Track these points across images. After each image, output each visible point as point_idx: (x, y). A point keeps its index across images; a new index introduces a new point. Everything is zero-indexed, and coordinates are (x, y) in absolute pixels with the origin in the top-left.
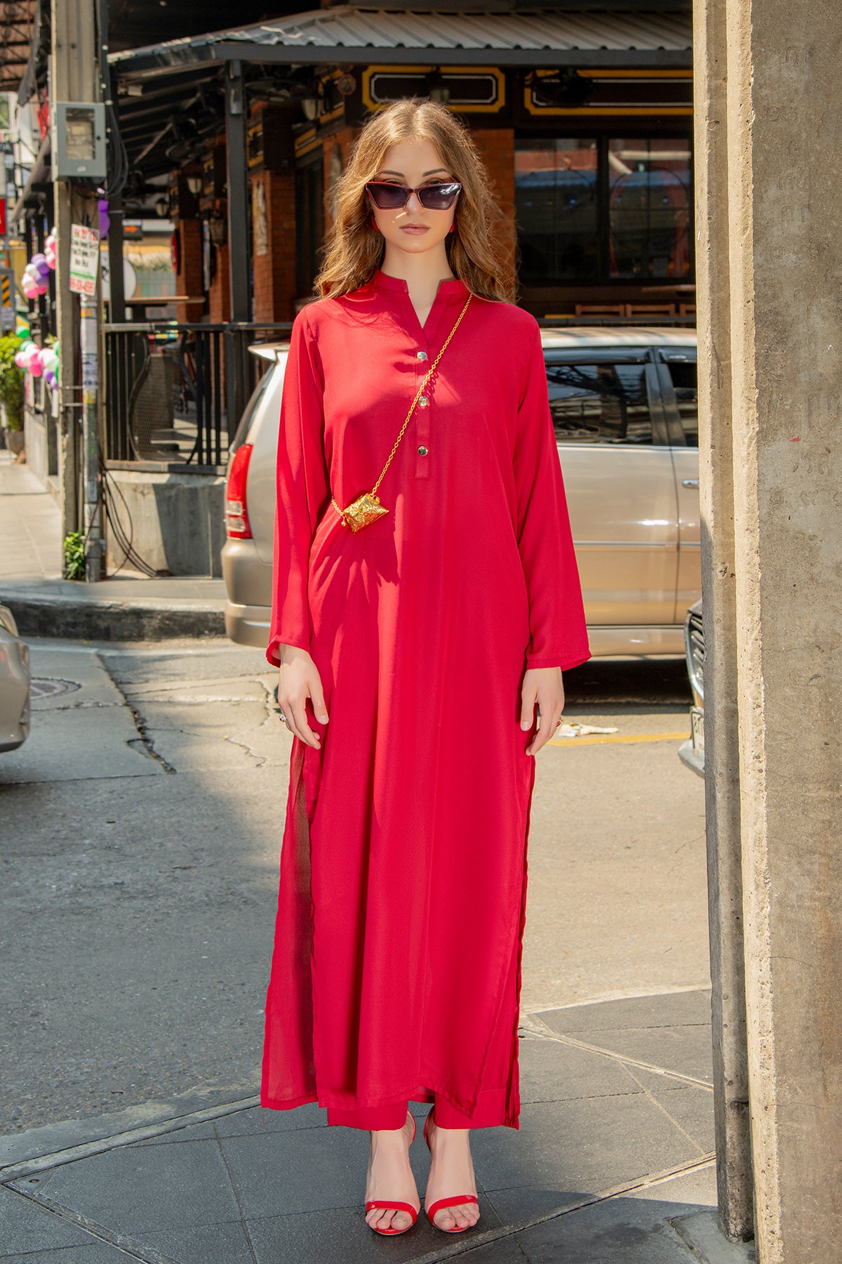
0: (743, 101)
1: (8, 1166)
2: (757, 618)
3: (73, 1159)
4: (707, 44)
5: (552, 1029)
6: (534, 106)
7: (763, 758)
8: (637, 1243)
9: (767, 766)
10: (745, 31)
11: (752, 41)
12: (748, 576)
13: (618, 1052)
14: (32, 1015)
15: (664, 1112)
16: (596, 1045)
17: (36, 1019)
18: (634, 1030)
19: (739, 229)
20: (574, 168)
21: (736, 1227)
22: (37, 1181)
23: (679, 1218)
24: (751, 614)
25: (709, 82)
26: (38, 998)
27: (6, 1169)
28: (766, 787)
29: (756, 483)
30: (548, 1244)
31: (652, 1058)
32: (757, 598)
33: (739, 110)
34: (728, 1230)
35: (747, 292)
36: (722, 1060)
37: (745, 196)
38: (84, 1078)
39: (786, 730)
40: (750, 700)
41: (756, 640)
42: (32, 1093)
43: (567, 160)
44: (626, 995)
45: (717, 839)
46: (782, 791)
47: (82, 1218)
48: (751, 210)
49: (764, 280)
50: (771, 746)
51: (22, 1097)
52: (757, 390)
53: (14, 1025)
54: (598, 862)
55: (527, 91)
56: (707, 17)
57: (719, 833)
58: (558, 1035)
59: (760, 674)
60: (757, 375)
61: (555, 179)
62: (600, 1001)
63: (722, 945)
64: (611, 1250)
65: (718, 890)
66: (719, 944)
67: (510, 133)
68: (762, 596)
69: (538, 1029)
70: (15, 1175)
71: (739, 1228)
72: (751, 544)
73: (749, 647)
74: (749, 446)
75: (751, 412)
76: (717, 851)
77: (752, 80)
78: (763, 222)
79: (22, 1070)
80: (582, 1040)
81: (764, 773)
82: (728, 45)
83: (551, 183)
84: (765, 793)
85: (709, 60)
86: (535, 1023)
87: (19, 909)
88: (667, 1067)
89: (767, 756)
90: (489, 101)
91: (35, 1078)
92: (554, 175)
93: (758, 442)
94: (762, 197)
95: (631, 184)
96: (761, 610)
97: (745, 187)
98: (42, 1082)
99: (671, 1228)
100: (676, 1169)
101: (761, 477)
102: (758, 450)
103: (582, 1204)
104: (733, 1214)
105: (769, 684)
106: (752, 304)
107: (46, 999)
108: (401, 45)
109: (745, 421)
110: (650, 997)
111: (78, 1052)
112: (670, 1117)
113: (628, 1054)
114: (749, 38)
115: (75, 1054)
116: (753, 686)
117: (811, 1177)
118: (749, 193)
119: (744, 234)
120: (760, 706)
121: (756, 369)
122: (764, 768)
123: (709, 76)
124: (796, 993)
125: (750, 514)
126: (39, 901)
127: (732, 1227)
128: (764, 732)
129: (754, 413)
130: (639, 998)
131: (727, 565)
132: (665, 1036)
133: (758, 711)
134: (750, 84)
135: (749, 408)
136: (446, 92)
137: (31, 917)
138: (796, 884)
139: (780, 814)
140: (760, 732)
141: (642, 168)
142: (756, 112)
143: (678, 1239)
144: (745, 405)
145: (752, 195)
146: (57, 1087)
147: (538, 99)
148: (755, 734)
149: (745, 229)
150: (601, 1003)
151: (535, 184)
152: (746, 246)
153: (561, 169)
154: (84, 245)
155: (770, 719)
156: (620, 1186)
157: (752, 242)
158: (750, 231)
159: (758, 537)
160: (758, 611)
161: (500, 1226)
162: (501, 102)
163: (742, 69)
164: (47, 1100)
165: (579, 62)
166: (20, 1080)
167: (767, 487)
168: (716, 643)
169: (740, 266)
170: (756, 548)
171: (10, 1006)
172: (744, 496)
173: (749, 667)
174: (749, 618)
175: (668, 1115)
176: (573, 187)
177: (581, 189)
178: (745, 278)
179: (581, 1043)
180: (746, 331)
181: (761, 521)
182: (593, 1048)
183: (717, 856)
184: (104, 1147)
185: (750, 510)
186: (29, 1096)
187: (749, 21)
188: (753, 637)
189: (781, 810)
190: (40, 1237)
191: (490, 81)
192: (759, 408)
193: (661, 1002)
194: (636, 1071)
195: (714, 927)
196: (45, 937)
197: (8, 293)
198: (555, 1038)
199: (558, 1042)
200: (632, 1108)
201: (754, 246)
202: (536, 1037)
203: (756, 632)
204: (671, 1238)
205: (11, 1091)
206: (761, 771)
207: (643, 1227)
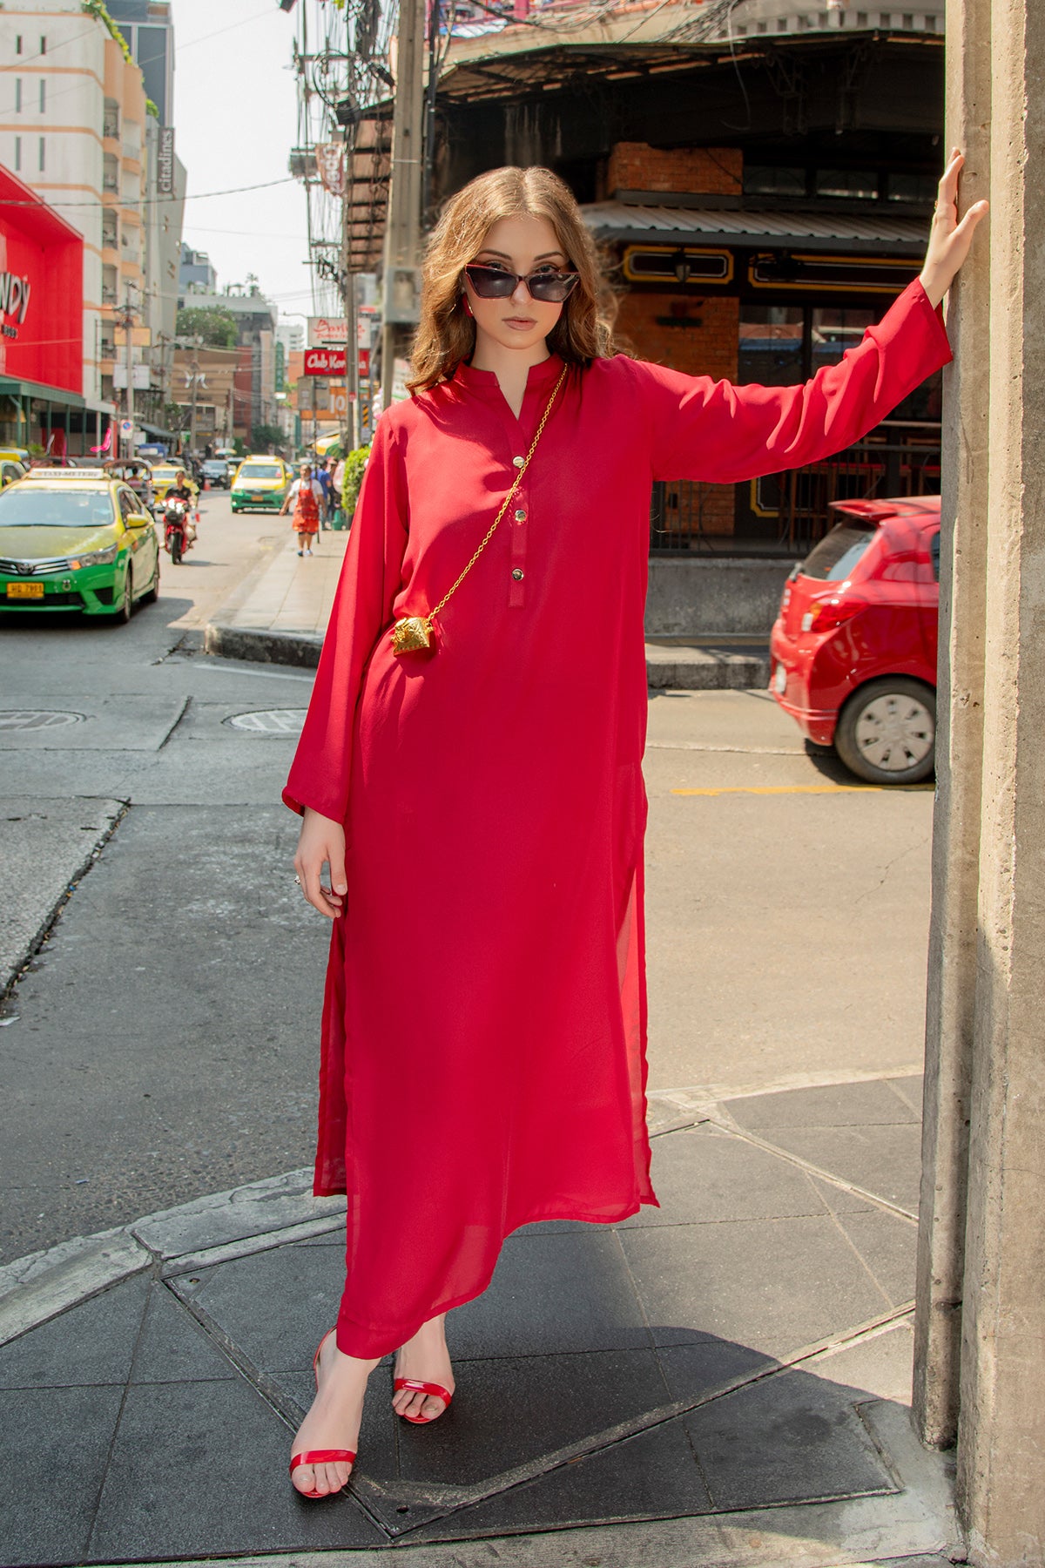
0: (1013, 138)
1: (173, 1258)
2: (1011, 763)
3: (240, 1255)
4: (964, 86)
5: (739, 1123)
6: (755, 280)
7: (1010, 933)
8: (820, 1441)
9: (1014, 943)
10: (1016, 57)
11: (1026, 69)
12: (1002, 711)
13: (804, 1158)
14: (269, 1040)
15: (851, 1243)
16: (781, 1147)
17: (271, 1045)
18: (821, 1128)
19: (1005, 290)
20: (783, 337)
21: (934, 1433)
22: (198, 1280)
23: (868, 1407)
24: (1004, 758)
25: (966, 128)
26: (277, 1021)
27: (171, 1262)
28: (1012, 969)
29: (1018, 599)
30: (720, 1433)
31: (837, 1168)
32: (1013, 739)
33: (1007, 149)
34: (923, 1436)
35: (1013, 365)
36: (930, 1255)
37: (1014, 250)
38: (299, 1114)
39: (1039, 901)
40: (997, 861)
41: (1009, 790)
42: (250, 1127)
43: (778, 332)
44: (812, 1081)
45: (940, 1010)
46: (1030, 974)
47: (229, 1341)
48: (1021, 268)
49: (1035, 352)
50: (1020, 920)
51: (240, 1131)
52: (1023, 486)
53: (251, 1049)
54: (787, 910)
55: (751, 270)
56: (965, 55)
57: (943, 1003)
58: (744, 1132)
59: (1012, 831)
60: (1024, 466)
61: (770, 345)
62: (787, 1088)
63: (939, 1130)
64: (790, 1449)
65: (938, 1068)
66: (936, 1128)
67: (736, 300)
68: (1018, 738)
69: (724, 1122)
70: (179, 1269)
71: (936, 1436)
72: (1008, 672)
73: (999, 798)
74: (1010, 553)
75: (1014, 511)
76: (940, 1023)
77: (1025, 113)
78: (1035, 282)
79: (246, 1100)
80: (768, 1140)
81: (1009, 951)
82: (994, 78)
83: (767, 348)
84: (1010, 976)
85: (966, 103)
86: (722, 1115)
87: (281, 927)
88: (853, 1181)
89: (1015, 931)
90: (721, 275)
91: (256, 1110)
92: (769, 342)
93: (1022, 548)
94: (1035, 253)
95: (825, 351)
96: (1017, 754)
97: (1015, 239)
98: (261, 1116)
99: (856, 1418)
100: (863, 1327)
101: (1025, 592)
102: (1022, 558)
103: (760, 1374)
104: (930, 1421)
105: (1022, 844)
106: (1019, 381)
107: (284, 1023)
108: (653, 228)
109: (1006, 523)
110: (836, 1086)
111: (300, 1085)
112: (856, 1252)
113: (814, 1161)
114: (1021, 66)
115: (297, 1087)
116: (1001, 846)
117: (1031, 1417)
118: (1018, 248)
119: (1011, 296)
120: (1008, 871)
121: (1023, 460)
122: (1010, 945)
123: (967, 122)
124: (1031, 1210)
125: (1008, 636)
126: (299, 919)
127: (928, 1433)
128: (1012, 903)
129: (1018, 513)
130: (826, 1087)
131: (970, 692)
132: (851, 1139)
133: (1006, 875)
134: (1022, 119)
135: (1012, 507)
136: (688, 268)
137: (291, 935)
138: (1040, 1084)
139: (1025, 1001)
140: (1008, 902)
141: (833, 339)
142: (1029, 151)
143: (865, 1438)
144: (1007, 504)
145: (1022, 250)
146: (274, 1122)
147: (759, 275)
148: (1001, 904)
149: (1013, 290)
150: (788, 1092)
151: (754, 348)
152: (1014, 311)
153: (774, 338)
154: (403, 374)
155: (1021, 888)
156: (803, 1349)
157: (1021, 306)
158: (1019, 292)
159: (1017, 665)
160: (1013, 754)
161: (670, 1401)
162: (730, 277)
163: (1012, 101)
164: (261, 1137)
165: (791, 244)
166: (242, 1111)
167: (1031, 604)
168: (953, 783)
169: (1005, 335)
170: (1015, 679)
171: (252, 1028)
172: (1002, 614)
173: (998, 821)
174: (1001, 763)
175: (854, 1248)
176: (783, 351)
177: (787, 353)
178: (1011, 349)
179: (766, 1144)
180: (1012, 413)
181: (1022, 646)
182: (779, 1150)
183: (939, 1028)
184: (273, 1242)
185: (1009, 631)
186: (246, 1131)
187: (1023, 45)
188: (1005, 786)
189: (1027, 996)
190: (182, 1361)
191: (722, 261)
192: (1025, 506)
193: (848, 1092)
194: (822, 1185)
195: (931, 1105)
196: (297, 957)
197: (367, 418)
198: (743, 1136)
199: (743, 1142)
200: (817, 1236)
201: (1024, 310)
202: (723, 1133)
203: (1009, 780)
204: (857, 1436)
205: (232, 1123)
206: (1005, 948)
207: (825, 1415)
